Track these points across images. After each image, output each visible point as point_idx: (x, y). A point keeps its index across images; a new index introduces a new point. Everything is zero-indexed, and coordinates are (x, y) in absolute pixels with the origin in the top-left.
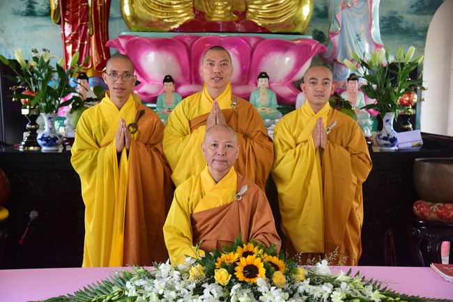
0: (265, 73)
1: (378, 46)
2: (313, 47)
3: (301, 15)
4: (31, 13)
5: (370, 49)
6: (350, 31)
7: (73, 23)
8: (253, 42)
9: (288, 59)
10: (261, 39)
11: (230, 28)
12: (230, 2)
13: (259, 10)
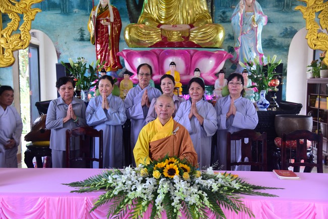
1: (261, 55)
2: (225, 55)
3: (218, 38)
4: (82, 39)
5: (257, 56)
6: (246, 46)
7: (101, 44)
8: (192, 52)
9: (211, 61)
10: (196, 51)
11: (180, 45)
12: (181, 32)
13: (196, 36)
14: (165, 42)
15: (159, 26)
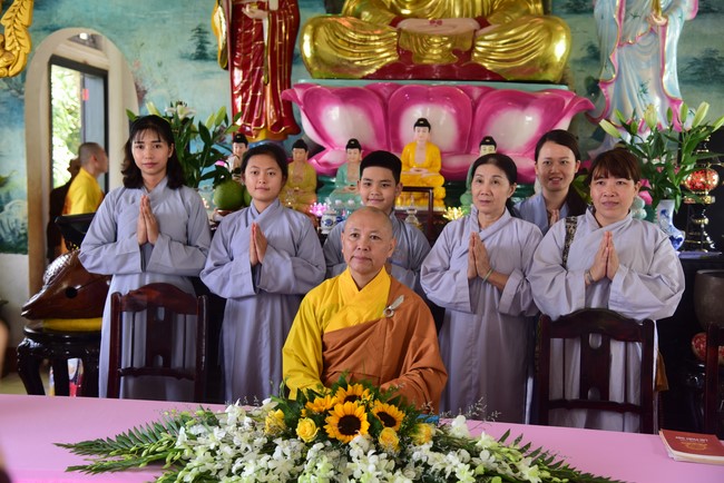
0: (491, 138)
1: (673, 101)
2: (568, 102)
3: (552, 55)
5: (662, 106)
6: (631, 79)
7: (244, 68)
8: (476, 93)
9: (529, 119)
10: (489, 90)
11: (447, 73)
12: (451, 38)
13: (491, 49)
14: (405, 66)
15: (394, 23)
